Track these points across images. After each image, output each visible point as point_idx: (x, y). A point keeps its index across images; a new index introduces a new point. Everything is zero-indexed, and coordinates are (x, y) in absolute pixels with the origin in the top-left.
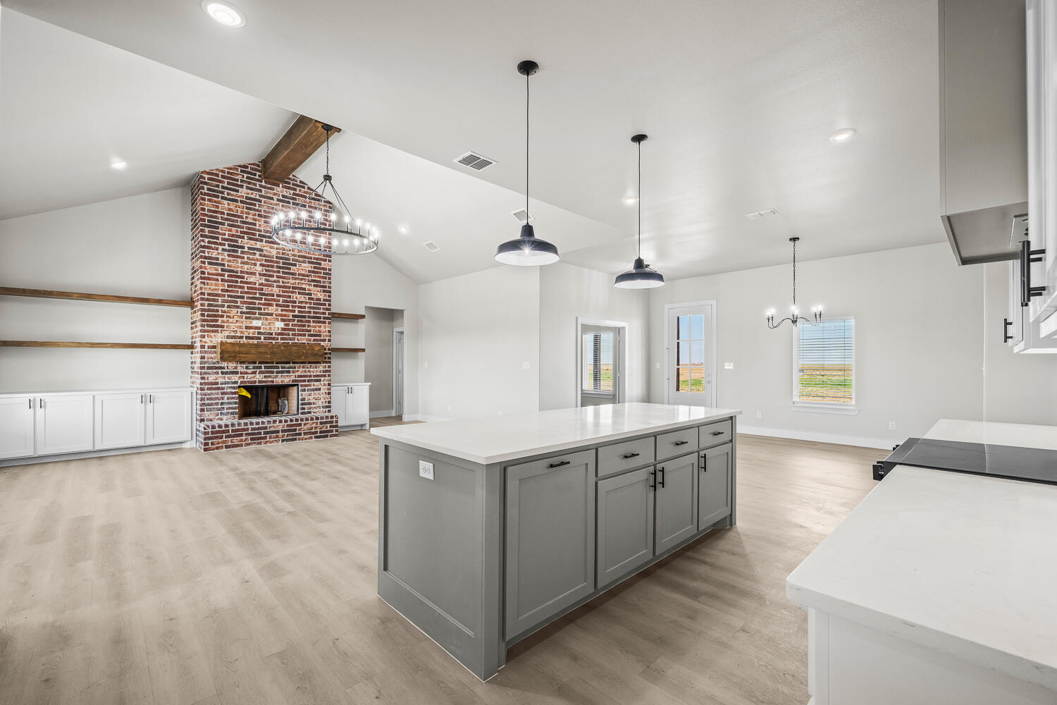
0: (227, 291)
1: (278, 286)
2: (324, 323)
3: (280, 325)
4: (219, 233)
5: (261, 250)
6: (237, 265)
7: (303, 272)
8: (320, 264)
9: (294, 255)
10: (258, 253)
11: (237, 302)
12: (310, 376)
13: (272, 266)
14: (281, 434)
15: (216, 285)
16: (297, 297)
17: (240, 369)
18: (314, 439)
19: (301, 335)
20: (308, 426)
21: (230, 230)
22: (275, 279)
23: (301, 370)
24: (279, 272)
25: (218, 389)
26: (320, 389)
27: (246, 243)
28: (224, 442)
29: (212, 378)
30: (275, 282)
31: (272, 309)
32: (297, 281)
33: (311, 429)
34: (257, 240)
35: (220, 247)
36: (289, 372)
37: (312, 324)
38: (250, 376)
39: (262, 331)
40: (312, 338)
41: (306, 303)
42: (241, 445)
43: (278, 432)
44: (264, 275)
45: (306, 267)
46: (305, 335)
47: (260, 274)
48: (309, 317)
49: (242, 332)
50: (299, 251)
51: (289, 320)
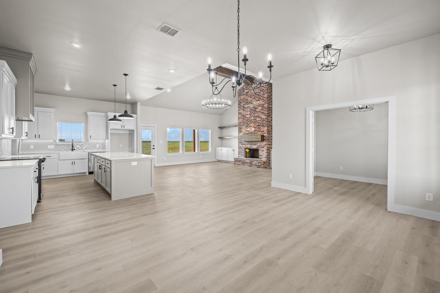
0: (243, 121)
1: (253, 117)
2: (265, 127)
3: (253, 129)
4: (241, 105)
5: (249, 107)
6: (244, 113)
7: (259, 110)
8: (264, 106)
9: (257, 105)
10: (248, 108)
11: (244, 124)
12: (261, 146)
13: (252, 111)
14: (248, 164)
15: (241, 120)
16: (258, 119)
17: (245, 143)
18: (256, 167)
19: (258, 132)
20: (255, 163)
21: (243, 104)
22: (252, 115)
23: (259, 144)
24: (253, 112)
25: (241, 148)
26: (264, 151)
27: (246, 106)
28: (237, 163)
29: (240, 146)
30: (252, 116)
31: (252, 125)
32: (258, 114)
33: (256, 164)
34: (248, 104)
35: (241, 109)
36: (256, 144)
37: (262, 128)
38: (247, 145)
39: (250, 131)
40: (262, 133)
41: (260, 121)
42: (240, 165)
43: (247, 163)
44: (250, 114)
45: (260, 108)
46: (260, 132)
47: (249, 114)
48: (261, 125)
49: (245, 132)
50: (258, 103)
51: (256, 127)
